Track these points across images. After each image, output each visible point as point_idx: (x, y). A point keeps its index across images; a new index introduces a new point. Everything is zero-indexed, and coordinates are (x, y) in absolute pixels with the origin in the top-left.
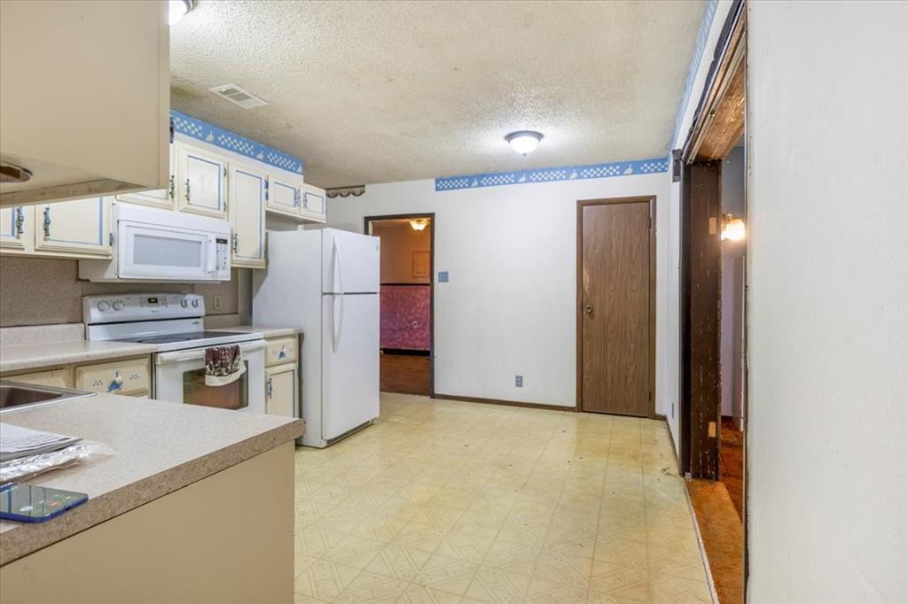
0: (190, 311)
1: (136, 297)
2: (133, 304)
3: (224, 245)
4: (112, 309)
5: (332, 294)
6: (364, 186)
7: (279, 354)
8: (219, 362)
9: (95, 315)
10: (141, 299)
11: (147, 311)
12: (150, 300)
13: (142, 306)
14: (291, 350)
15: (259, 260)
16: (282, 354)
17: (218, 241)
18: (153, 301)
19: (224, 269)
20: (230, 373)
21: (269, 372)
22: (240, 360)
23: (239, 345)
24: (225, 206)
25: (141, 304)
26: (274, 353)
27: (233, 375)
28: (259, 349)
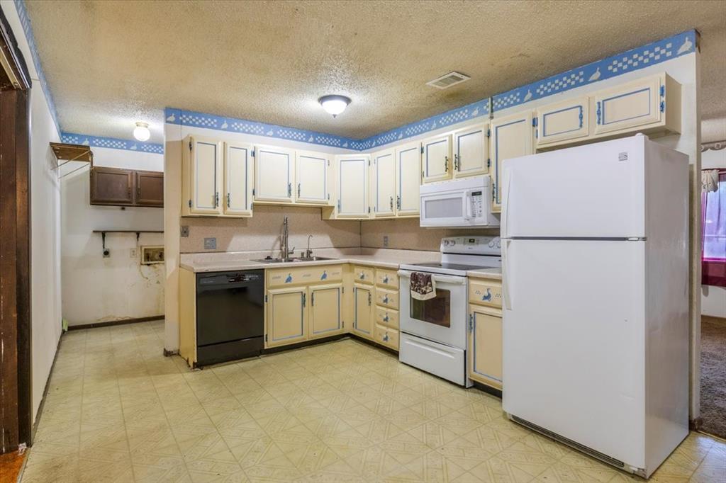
1: (462, 238)
2: (460, 243)
3: (478, 197)
4: (449, 245)
7: (483, 296)
8: (418, 283)
9: (442, 248)
10: (465, 239)
12: (470, 241)
14: (497, 295)
16: (485, 297)
17: (474, 194)
18: (472, 241)
19: (480, 216)
20: (425, 293)
21: (474, 308)
22: (431, 286)
23: (433, 275)
24: (489, 163)
25: (464, 243)
26: (478, 292)
27: (427, 295)
28: (459, 284)
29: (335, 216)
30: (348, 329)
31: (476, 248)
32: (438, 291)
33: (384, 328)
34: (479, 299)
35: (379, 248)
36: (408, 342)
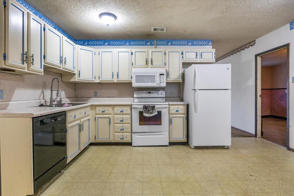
0: (160, 96)
1: (145, 92)
2: (144, 93)
3: (163, 76)
4: (139, 95)
5: (195, 90)
6: (255, 40)
7: (176, 111)
8: (148, 110)
9: (135, 96)
10: (146, 92)
11: (148, 95)
13: (146, 94)
14: (181, 110)
15: (179, 79)
16: (177, 111)
17: (161, 75)
18: (150, 93)
19: (163, 83)
20: (151, 113)
21: (171, 116)
22: (155, 110)
23: (155, 105)
24: (165, 64)
25: (146, 93)
26: (174, 110)
27: (152, 114)
28: (166, 108)
29: (76, 79)
30: (92, 140)
31: (151, 95)
32: (158, 112)
33: (121, 134)
34: (174, 112)
35: (91, 98)
36: (137, 137)
